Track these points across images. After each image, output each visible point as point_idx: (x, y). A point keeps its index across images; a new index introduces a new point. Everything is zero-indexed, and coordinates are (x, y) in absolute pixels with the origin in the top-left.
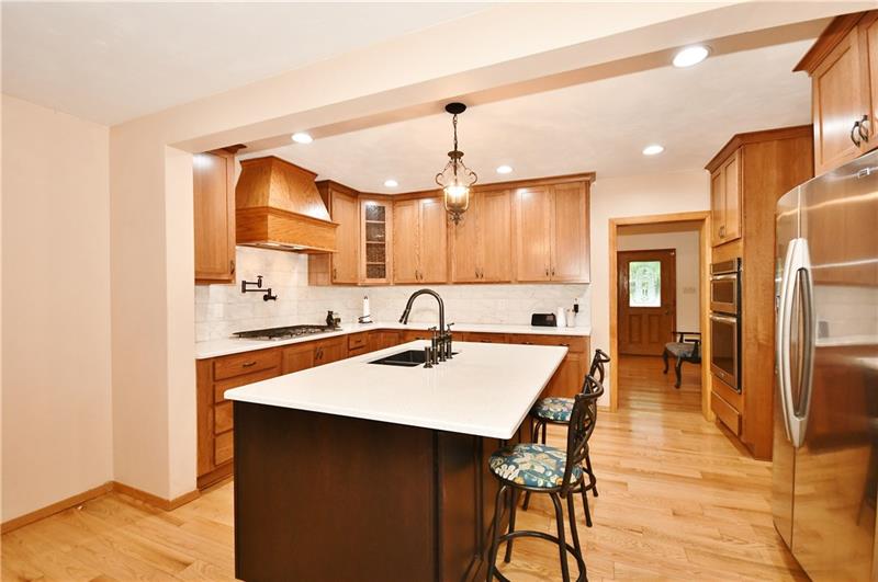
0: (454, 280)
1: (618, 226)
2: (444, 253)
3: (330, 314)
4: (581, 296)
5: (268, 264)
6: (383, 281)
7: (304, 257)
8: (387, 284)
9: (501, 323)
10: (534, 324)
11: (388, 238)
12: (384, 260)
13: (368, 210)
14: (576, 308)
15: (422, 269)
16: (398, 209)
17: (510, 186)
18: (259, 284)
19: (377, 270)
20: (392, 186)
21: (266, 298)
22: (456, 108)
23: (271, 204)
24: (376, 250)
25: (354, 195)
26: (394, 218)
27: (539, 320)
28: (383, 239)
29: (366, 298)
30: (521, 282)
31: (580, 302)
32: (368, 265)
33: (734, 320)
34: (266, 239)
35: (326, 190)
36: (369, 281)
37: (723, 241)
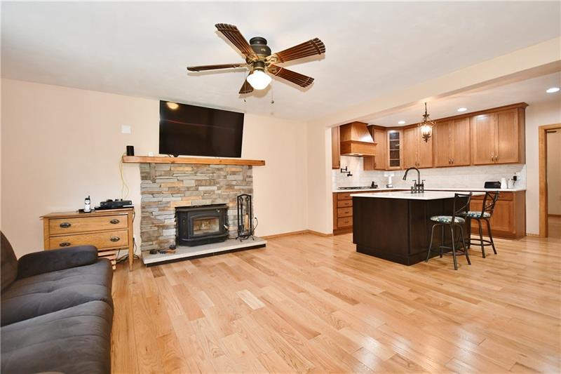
0: (436, 166)
1: (545, 129)
2: (431, 152)
3: (373, 183)
4: (520, 171)
5: (348, 162)
6: (398, 168)
7: (362, 158)
8: (401, 169)
10: (486, 187)
11: (401, 147)
12: (399, 158)
13: (390, 135)
14: (515, 178)
15: (419, 161)
16: (406, 133)
17: (470, 116)
18: (346, 170)
19: (395, 162)
20: (402, 123)
21: (348, 175)
23: (352, 139)
24: (395, 153)
25: (384, 129)
26: (404, 137)
27: (489, 185)
28: (398, 147)
30: (476, 165)
31: (518, 174)
32: (391, 161)
34: (350, 152)
35: (371, 129)
36: (391, 168)
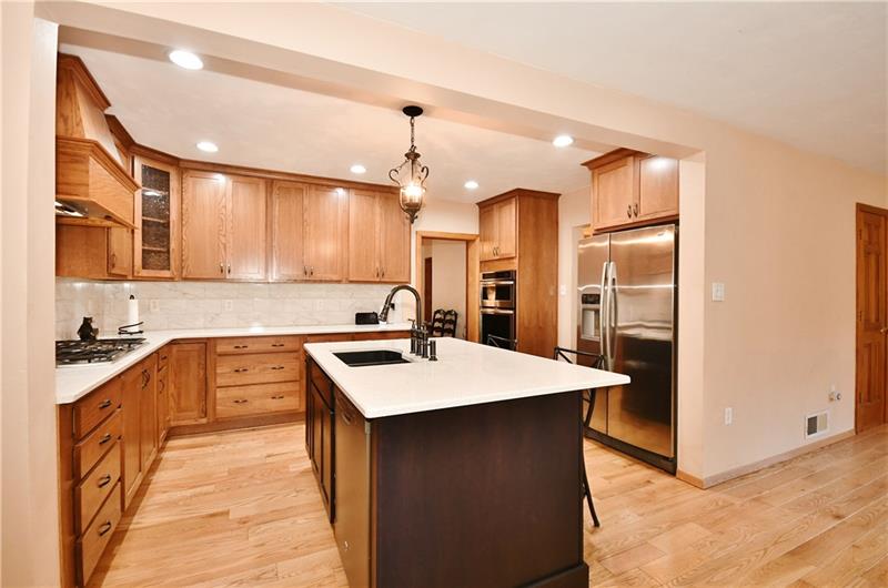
1: (423, 238)
2: (261, 244)
3: (86, 321)
6: (166, 274)
8: (171, 279)
9: (319, 324)
10: (358, 322)
11: (174, 216)
12: (168, 246)
14: (392, 307)
15: (231, 262)
19: (157, 258)
22: (413, 111)
24: (156, 230)
26: (183, 191)
27: (362, 318)
28: (167, 216)
29: (132, 297)
30: (351, 282)
32: (143, 250)
33: (511, 312)
36: (145, 273)
37: (497, 258)
